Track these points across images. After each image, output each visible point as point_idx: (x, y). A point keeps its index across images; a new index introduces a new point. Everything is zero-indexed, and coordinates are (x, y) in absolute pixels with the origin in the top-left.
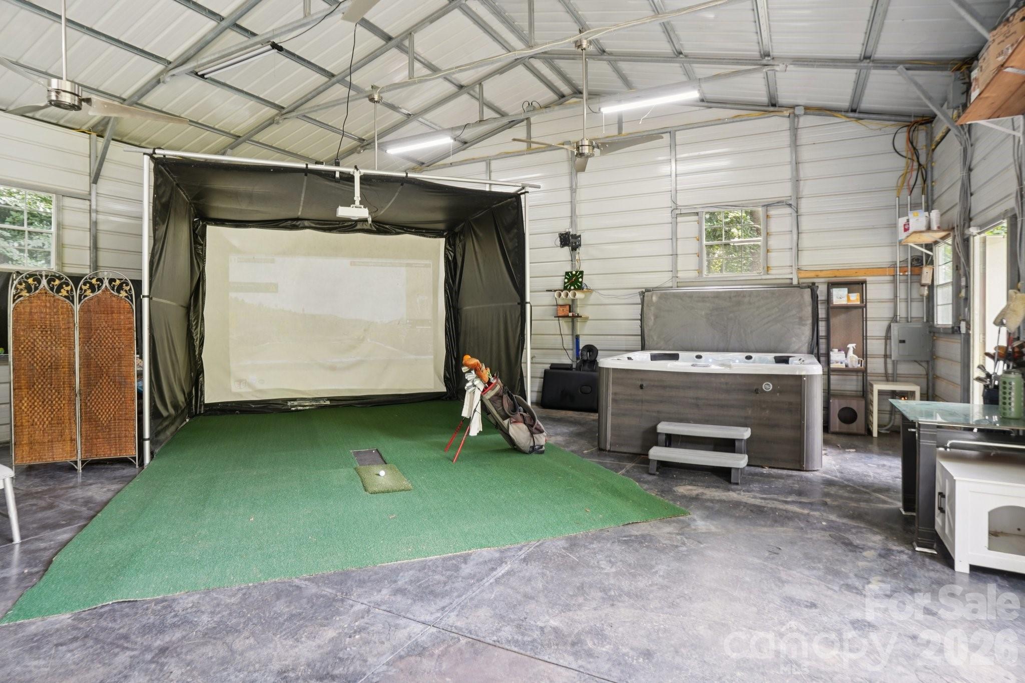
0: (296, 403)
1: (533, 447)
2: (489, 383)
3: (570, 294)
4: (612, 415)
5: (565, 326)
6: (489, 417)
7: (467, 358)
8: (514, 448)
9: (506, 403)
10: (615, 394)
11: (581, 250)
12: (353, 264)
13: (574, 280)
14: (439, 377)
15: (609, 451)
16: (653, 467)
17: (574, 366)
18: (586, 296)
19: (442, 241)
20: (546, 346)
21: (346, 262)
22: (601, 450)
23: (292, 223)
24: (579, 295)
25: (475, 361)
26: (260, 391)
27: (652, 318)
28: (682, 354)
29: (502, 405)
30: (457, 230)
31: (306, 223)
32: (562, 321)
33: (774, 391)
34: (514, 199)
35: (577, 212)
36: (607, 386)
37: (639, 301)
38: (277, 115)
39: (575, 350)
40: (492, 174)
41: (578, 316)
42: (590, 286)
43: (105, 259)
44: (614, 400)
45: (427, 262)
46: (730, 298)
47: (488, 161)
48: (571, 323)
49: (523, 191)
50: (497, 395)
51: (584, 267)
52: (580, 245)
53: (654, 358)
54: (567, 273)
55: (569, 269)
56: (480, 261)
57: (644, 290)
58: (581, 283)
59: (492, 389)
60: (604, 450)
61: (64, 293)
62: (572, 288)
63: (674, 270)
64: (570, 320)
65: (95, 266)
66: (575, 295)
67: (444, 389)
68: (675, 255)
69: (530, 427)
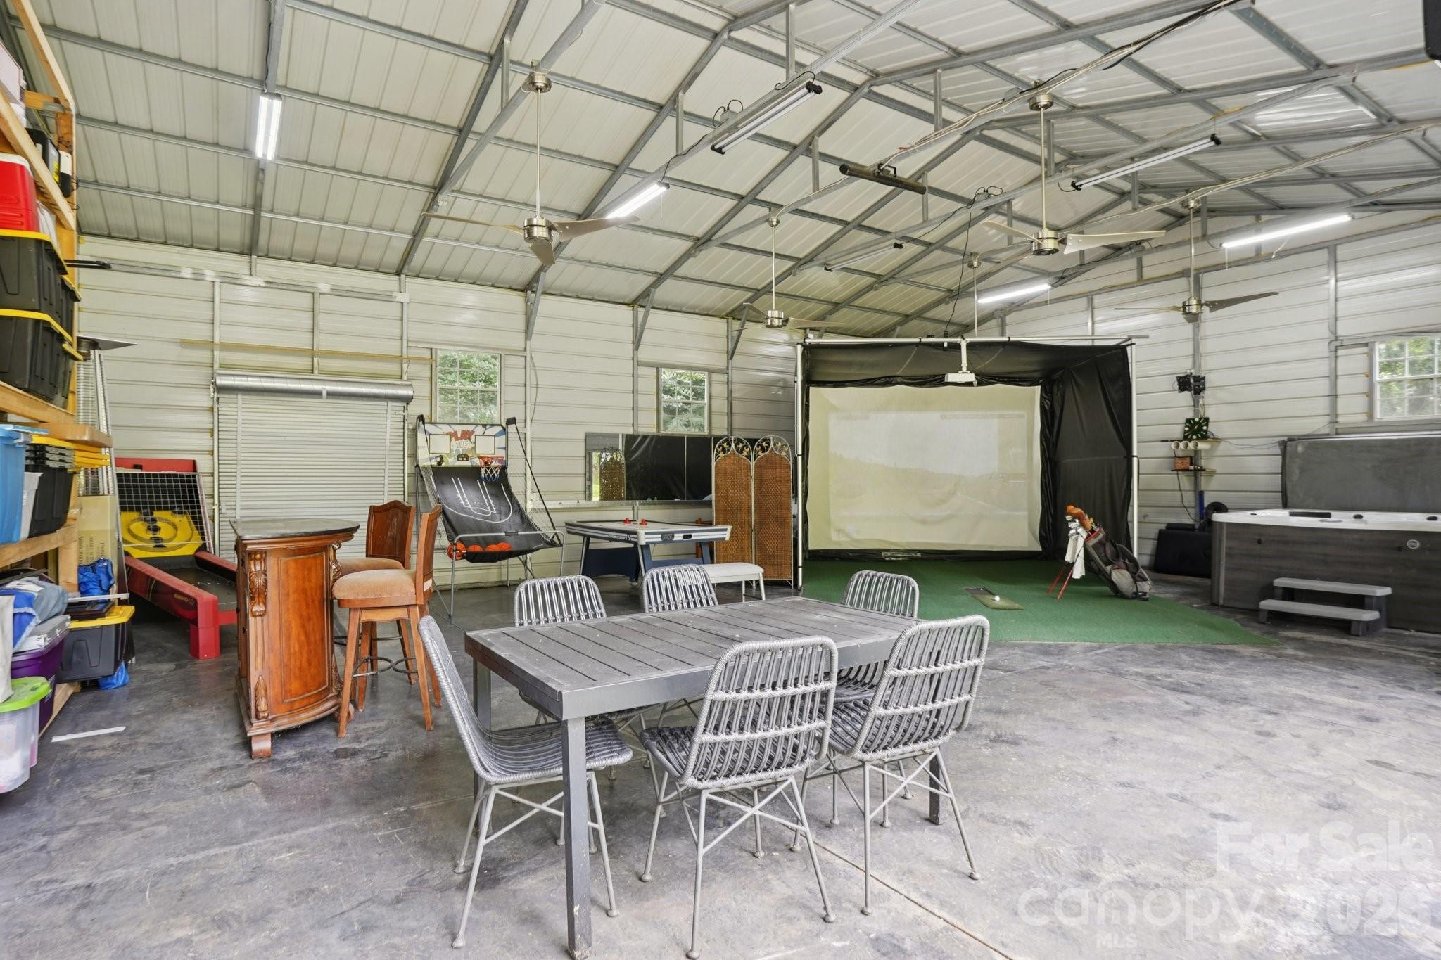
0: (889, 554)
1: (1136, 593)
2: (1092, 531)
3: (1191, 445)
4: (1227, 569)
5: (1186, 481)
6: (1092, 563)
7: (1071, 508)
8: (1117, 593)
9: (1109, 550)
10: (1229, 548)
11: (1207, 394)
12: (943, 417)
13: (1197, 429)
14: (1034, 536)
15: (1223, 606)
16: (1263, 617)
17: (1197, 527)
18: (1212, 447)
19: (1038, 389)
20: (1163, 503)
21: (936, 416)
22: (1214, 605)
23: (887, 381)
24: (1202, 446)
25: (1078, 510)
26: (858, 541)
27: (1297, 471)
28: (1333, 513)
29: (1105, 551)
30: (1055, 377)
31: (899, 380)
32: (1182, 476)
33: (1421, 550)
34: (1119, 351)
35: (1201, 350)
36: (1220, 541)
37: (1279, 452)
38: (875, 282)
39: (1198, 509)
40: (1096, 312)
41: (1202, 469)
42: (1218, 434)
43: (737, 422)
44: (1228, 555)
45: (1021, 412)
46: (1409, 446)
47: (1090, 296)
48: (1193, 478)
49: (1129, 342)
50: (1100, 542)
51: (1210, 413)
52: (1204, 389)
53: (1292, 515)
54: (1188, 421)
55: (1190, 415)
56: (1082, 412)
57: (1286, 439)
58: (1206, 431)
59: (1096, 537)
60: (1217, 605)
61: (745, 453)
62: (1195, 437)
63: (1334, 414)
64: (1192, 473)
65: (731, 429)
66: (1197, 445)
67: (1039, 549)
68: (1334, 396)
69: (1133, 574)
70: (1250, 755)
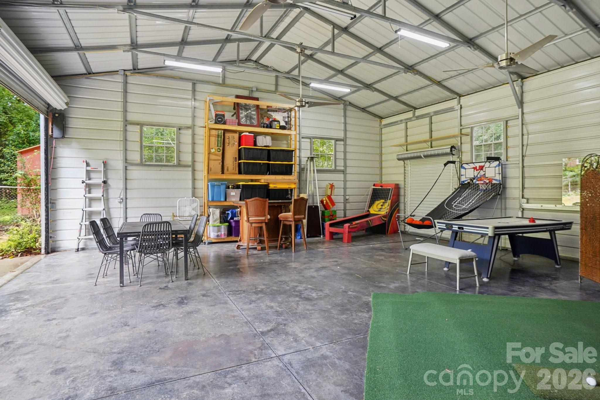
70: (58, 350)
